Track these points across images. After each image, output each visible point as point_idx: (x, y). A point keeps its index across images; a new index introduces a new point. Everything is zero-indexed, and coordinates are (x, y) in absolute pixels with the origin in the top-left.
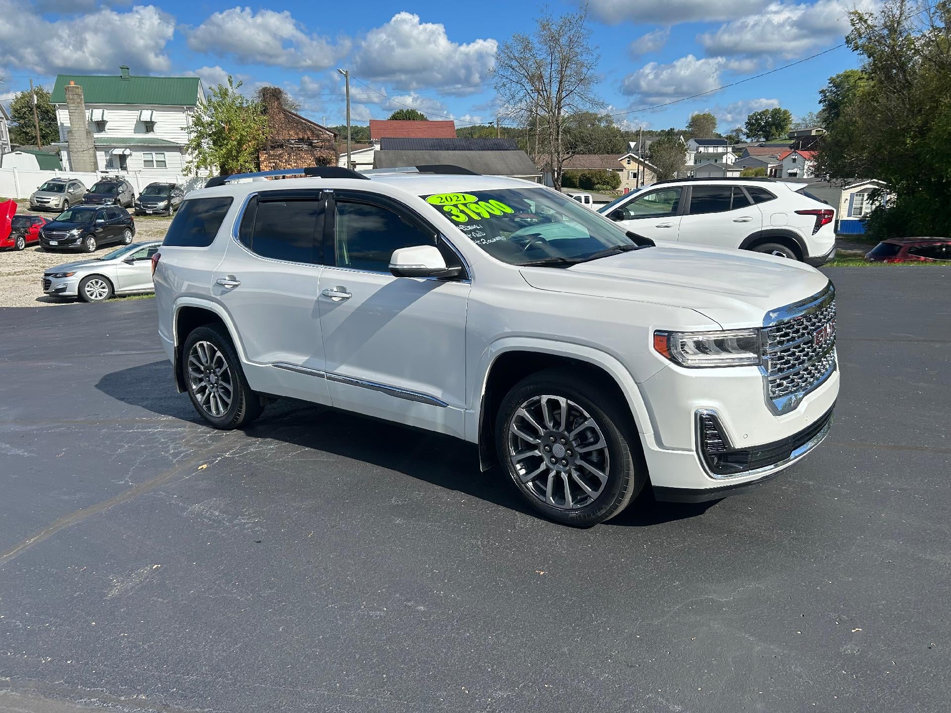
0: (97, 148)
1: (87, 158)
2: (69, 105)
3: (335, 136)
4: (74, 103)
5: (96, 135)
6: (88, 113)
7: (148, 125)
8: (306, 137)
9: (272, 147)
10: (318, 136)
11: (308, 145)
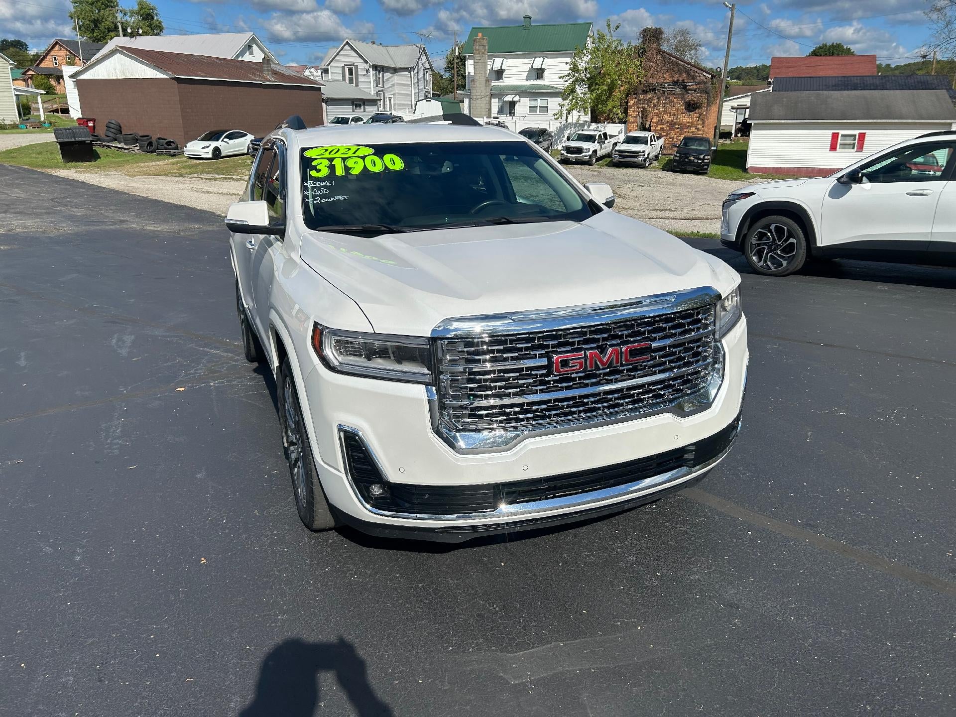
0: (493, 96)
1: (484, 105)
2: (475, 56)
3: (713, 77)
4: (479, 54)
5: (494, 83)
6: (490, 62)
7: (538, 71)
8: (681, 79)
9: (643, 91)
10: (693, 78)
11: (682, 88)
